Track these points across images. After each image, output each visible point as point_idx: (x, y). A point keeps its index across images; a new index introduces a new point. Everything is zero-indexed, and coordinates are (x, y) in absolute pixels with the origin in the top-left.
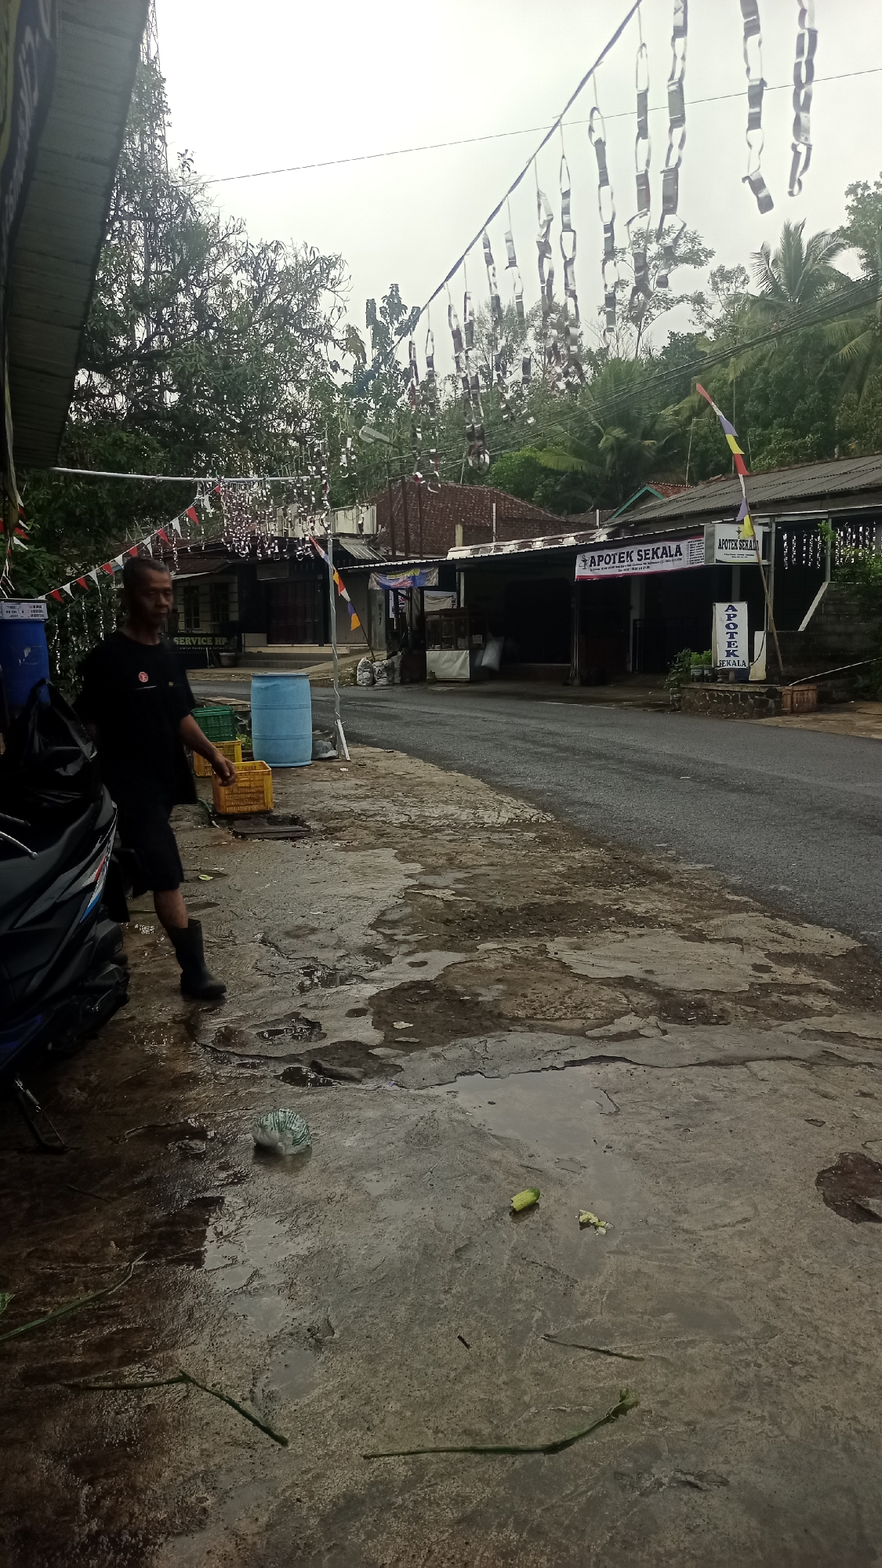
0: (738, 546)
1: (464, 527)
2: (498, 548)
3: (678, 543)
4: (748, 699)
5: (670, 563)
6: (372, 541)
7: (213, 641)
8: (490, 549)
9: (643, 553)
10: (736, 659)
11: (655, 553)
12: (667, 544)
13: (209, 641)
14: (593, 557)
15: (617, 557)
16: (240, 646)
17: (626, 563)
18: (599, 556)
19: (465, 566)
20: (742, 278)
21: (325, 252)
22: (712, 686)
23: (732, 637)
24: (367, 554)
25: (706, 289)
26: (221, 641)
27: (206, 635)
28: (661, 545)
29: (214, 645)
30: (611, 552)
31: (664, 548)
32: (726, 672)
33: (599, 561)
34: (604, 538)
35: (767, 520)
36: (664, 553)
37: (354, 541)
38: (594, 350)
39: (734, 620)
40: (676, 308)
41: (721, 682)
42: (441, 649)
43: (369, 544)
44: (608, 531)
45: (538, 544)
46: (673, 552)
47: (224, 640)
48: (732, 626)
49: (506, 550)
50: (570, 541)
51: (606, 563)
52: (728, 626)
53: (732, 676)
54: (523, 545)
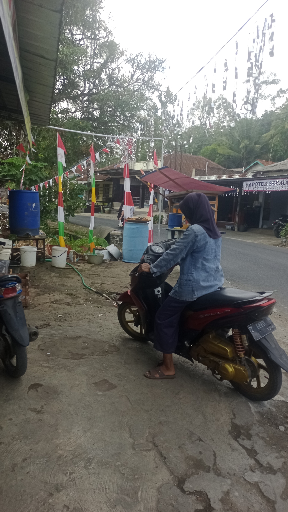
1: (196, 169)
2: (208, 178)
5: (284, 188)
7: (103, 204)
8: (206, 178)
9: (272, 183)
11: (277, 183)
13: (102, 204)
15: (260, 184)
16: (112, 206)
17: (265, 186)
18: (253, 183)
26: (106, 204)
27: (101, 202)
29: (103, 205)
30: (258, 181)
31: (281, 181)
33: (253, 185)
36: (281, 183)
45: (224, 177)
47: (107, 204)
49: (212, 179)
50: (237, 177)
51: (256, 186)
54: (219, 177)
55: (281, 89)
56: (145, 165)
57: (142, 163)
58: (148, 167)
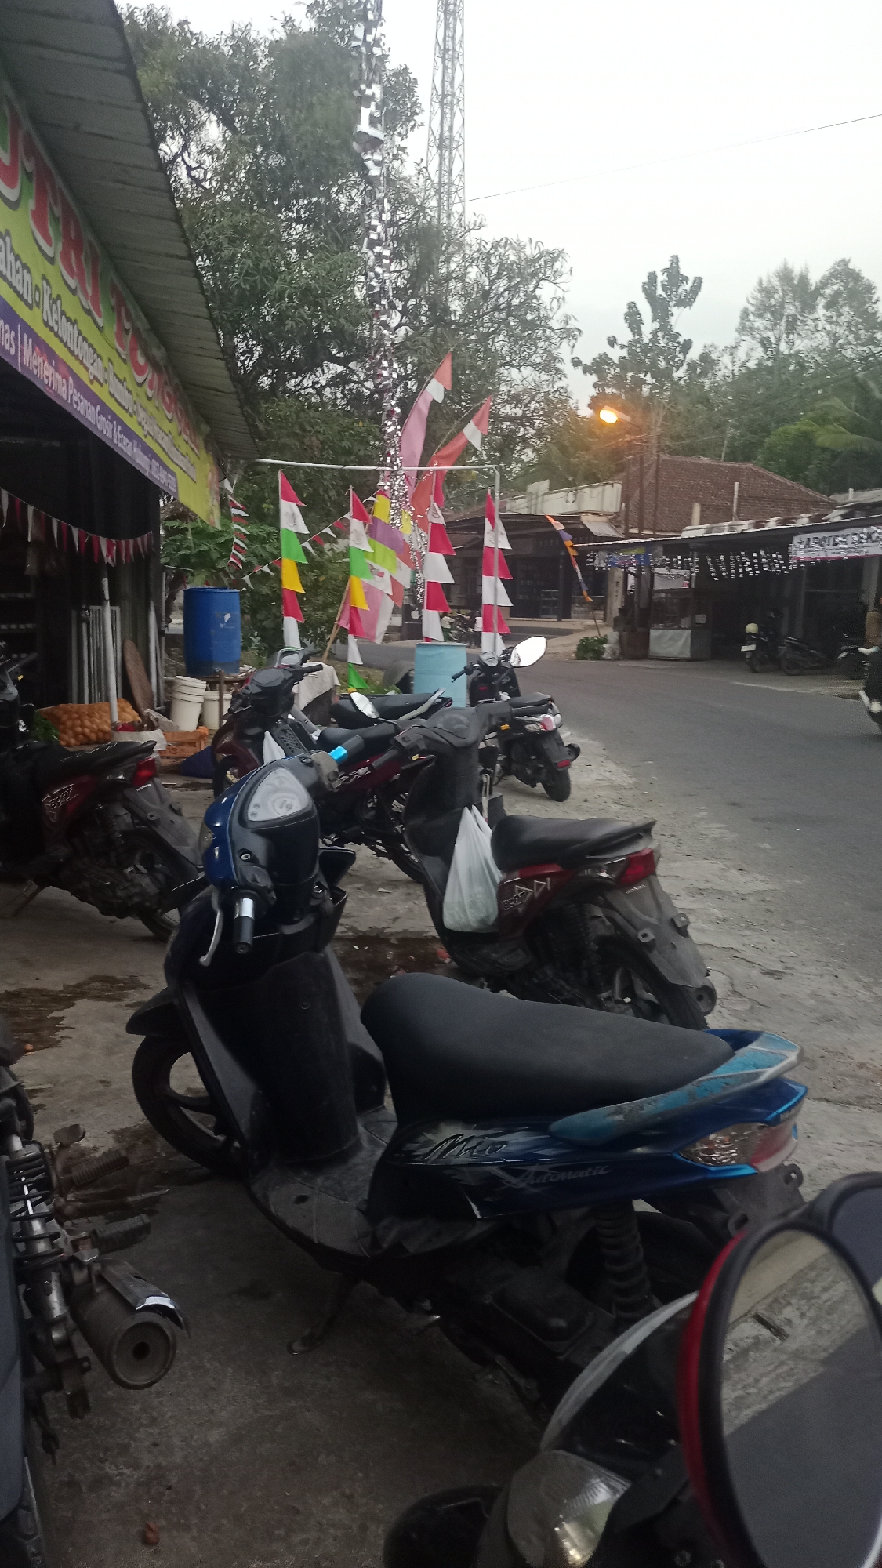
1: (702, 505)
2: (732, 528)
6: (614, 520)
8: (724, 529)
9: (859, 537)
11: (869, 537)
14: (808, 539)
15: (832, 540)
17: (839, 547)
18: (815, 538)
19: (699, 545)
21: (550, 246)
24: (608, 531)
30: (829, 535)
33: (814, 543)
34: (838, 519)
37: (597, 518)
42: (665, 628)
43: (610, 521)
44: (842, 512)
45: (772, 524)
49: (738, 531)
50: (802, 521)
51: (820, 546)
54: (758, 525)
56: (571, 497)
57: (563, 494)
58: (579, 506)
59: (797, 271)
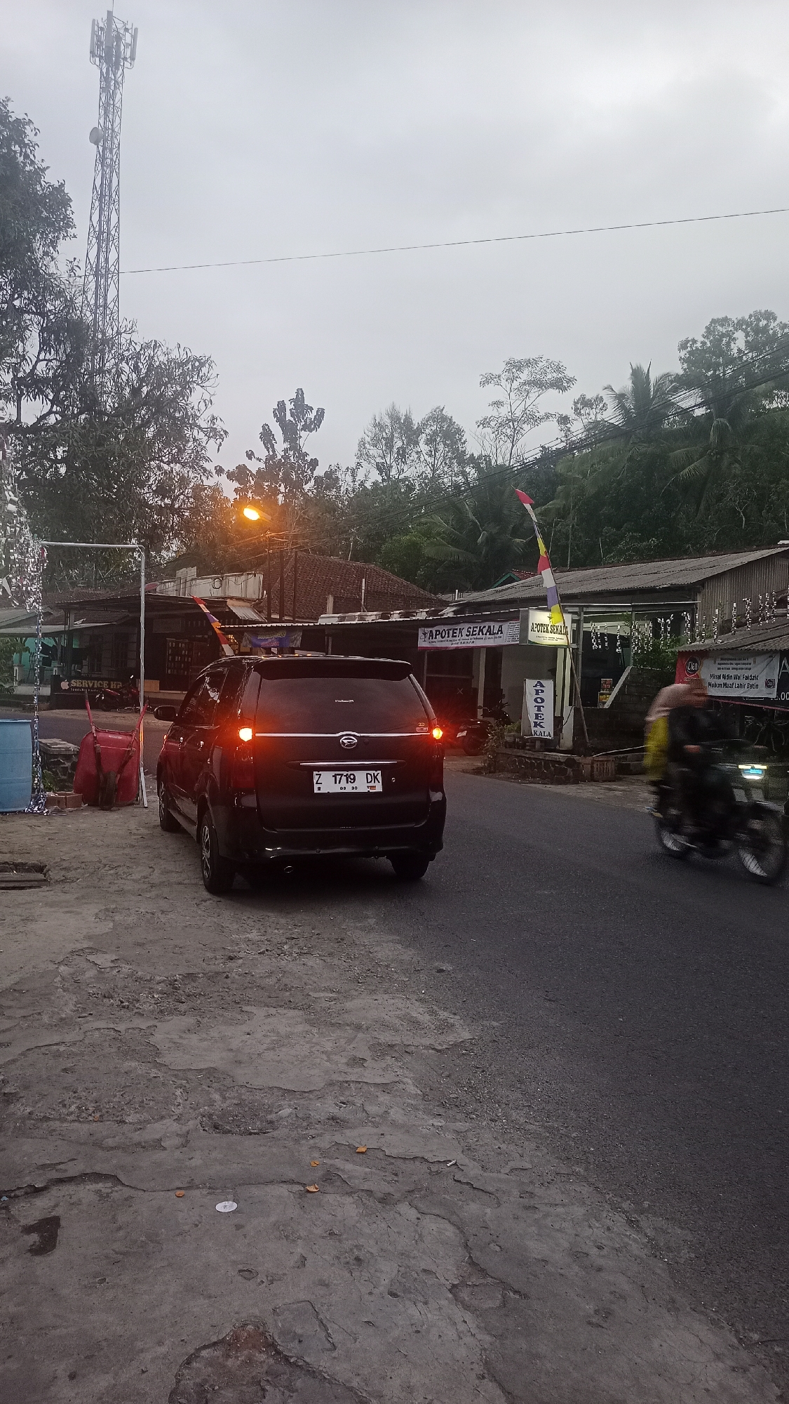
0: (549, 629)
1: (335, 597)
2: (361, 618)
3: (500, 624)
4: (550, 767)
5: (492, 640)
6: (257, 605)
7: (109, 684)
8: (354, 619)
9: (471, 630)
10: (542, 730)
11: (481, 630)
12: (492, 624)
13: (105, 685)
14: (431, 631)
15: (451, 632)
17: (457, 638)
18: (436, 631)
19: (333, 631)
20: (601, 405)
21: (197, 353)
22: (521, 753)
23: (539, 709)
24: (252, 615)
25: (570, 413)
26: (116, 685)
27: (103, 679)
28: (487, 624)
30: (446, 628)
31: (489, 627)
32: (534, 741)
33: (436, 635)
34: (451, 615)
35: (576, 610)
36: (489, 631)
37: (241, 603)
38: (476, 455)
39: (541, 695)
40: (544, 424)
41: (529, 750)
43: (253, 606)
44: (454, 609)
45: (396, 617)
46: (496, 631)
48: (539, 700)
49: (368, 620)
50: (422, 615)
51: (443, 638)
52: (536, 700)
53: (538, 744)
54: (384, 616)
55: (583, 397)
56: (217, 584)
57: (209, 580)
58: (225, 592)
59: (402, 413)
